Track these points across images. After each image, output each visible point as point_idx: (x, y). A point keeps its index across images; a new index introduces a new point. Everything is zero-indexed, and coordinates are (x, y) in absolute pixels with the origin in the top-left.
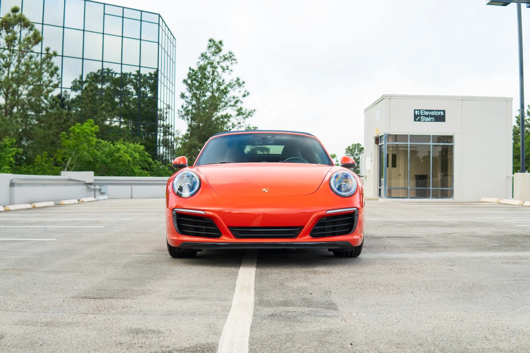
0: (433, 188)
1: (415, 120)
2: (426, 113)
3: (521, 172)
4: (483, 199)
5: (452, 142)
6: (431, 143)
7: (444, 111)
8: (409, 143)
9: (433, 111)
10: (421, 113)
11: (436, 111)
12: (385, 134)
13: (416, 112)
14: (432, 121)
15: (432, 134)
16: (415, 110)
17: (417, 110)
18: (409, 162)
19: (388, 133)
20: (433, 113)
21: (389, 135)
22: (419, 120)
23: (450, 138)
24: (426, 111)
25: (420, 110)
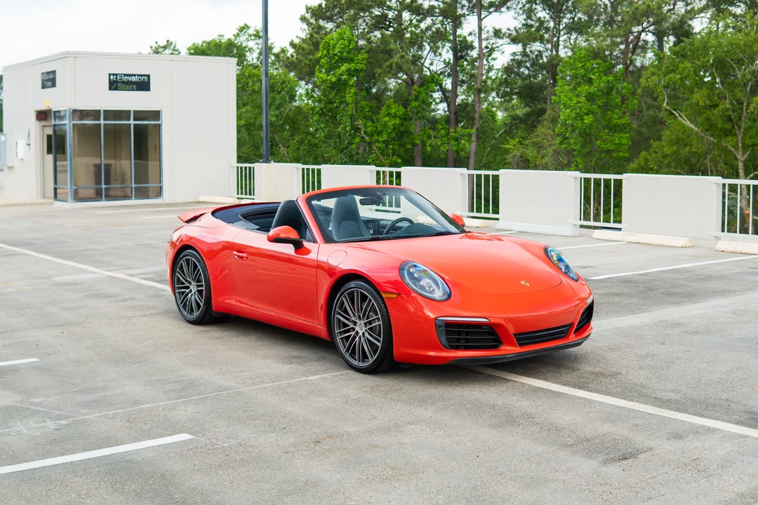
0: (136, 185)
1: (110, 89)
2: (125, 78)
3: (264, 162)
4: (202, 199)
5: (159, 120)
6: (132, 122)
7: (148, 76)
8: (102, 122)
9: (135, 75)
10: (118, 78)
11: (139, 75)
12: (70, 109)
13: (112, 77)
14: (132, 90)
15: (132, 109)
16: (110, 75)
17: (113, 75)
18: (103, 149)
19: (74, 108)
20: (134, 79)
21: (74, 111)
22: (116, 89)
23: (156, 115)
24: (125, 75)
25: (116, 75)
